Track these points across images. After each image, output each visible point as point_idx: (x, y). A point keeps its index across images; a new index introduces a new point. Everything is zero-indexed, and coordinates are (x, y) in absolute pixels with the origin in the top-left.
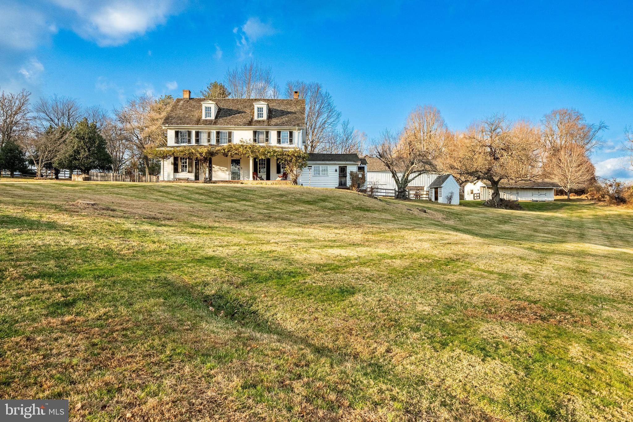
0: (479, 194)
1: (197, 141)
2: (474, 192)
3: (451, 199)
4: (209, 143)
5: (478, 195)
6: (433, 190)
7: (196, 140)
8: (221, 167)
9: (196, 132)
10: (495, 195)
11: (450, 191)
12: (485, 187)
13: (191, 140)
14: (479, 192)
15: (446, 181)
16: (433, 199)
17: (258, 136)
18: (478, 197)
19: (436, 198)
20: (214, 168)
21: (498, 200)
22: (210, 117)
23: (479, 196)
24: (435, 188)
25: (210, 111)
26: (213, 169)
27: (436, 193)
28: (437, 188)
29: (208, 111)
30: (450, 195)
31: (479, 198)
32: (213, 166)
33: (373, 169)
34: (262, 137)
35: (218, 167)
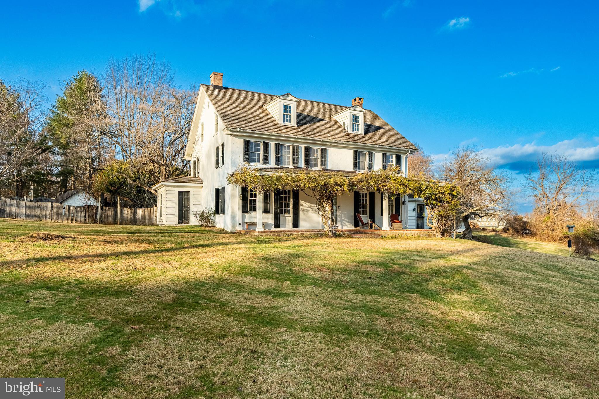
1: (278, 160)
4: (296, 165)
7: (276, 157)
8: (312, 205)
9: (276, 145)
13: (269, 158)
17: (359, 159)
20: (302, 205)
22: (290, 122)
25: (290, 112)
26: (301, 207)
29: (287, 112)
32: (301, 202)
34: (365, 160)
35: (308, 204)
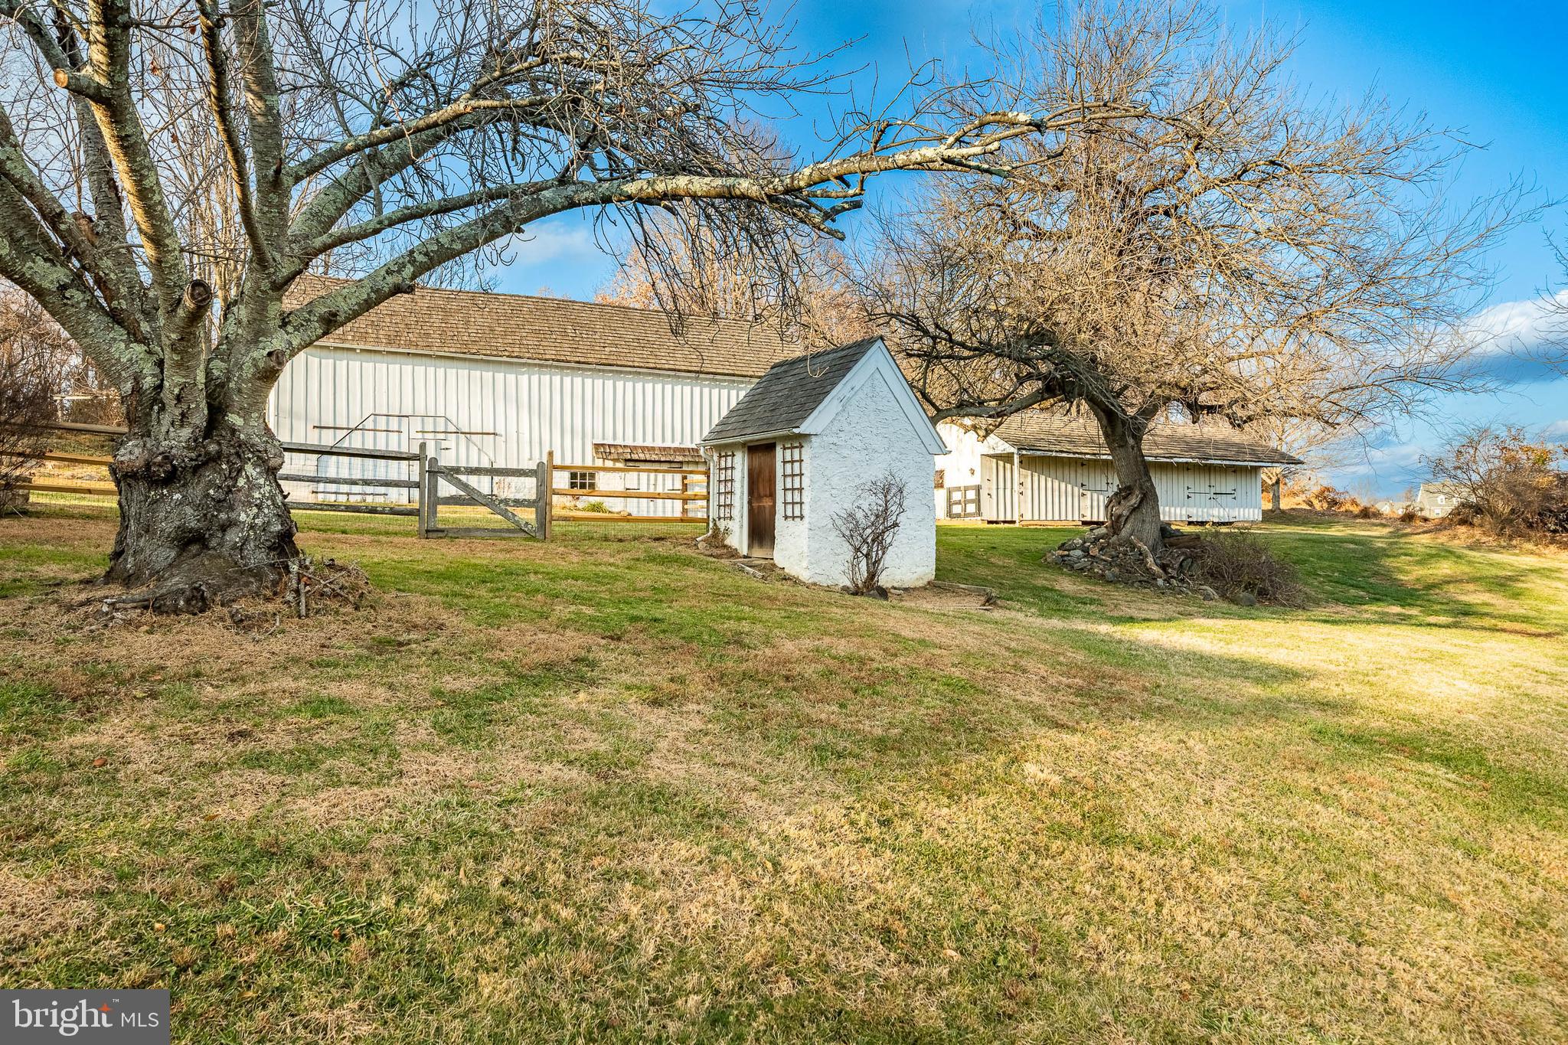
0: (978, 489)
2: (948, 482)
3: (878, 538)
5: (971, 495)
6: (740, 463)
10: (1134, 500)
11: (877, 472)
12: (1007, 458)
14: (976, 480)
15: (841, 390)
16: (738, 538)
18: (971, 508)
19: (761, 531)
21: (1151, 532)
23: (978, 501)
24: (753, 449)
27: (761, 485)
28: (769, 447)
30: (871, 503)
31: (979, 512)
33: (410, 344)
